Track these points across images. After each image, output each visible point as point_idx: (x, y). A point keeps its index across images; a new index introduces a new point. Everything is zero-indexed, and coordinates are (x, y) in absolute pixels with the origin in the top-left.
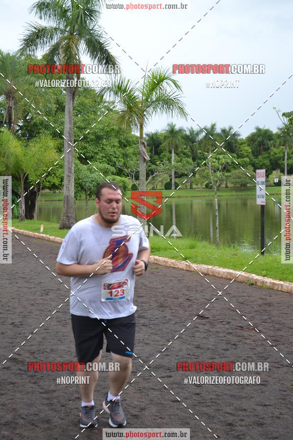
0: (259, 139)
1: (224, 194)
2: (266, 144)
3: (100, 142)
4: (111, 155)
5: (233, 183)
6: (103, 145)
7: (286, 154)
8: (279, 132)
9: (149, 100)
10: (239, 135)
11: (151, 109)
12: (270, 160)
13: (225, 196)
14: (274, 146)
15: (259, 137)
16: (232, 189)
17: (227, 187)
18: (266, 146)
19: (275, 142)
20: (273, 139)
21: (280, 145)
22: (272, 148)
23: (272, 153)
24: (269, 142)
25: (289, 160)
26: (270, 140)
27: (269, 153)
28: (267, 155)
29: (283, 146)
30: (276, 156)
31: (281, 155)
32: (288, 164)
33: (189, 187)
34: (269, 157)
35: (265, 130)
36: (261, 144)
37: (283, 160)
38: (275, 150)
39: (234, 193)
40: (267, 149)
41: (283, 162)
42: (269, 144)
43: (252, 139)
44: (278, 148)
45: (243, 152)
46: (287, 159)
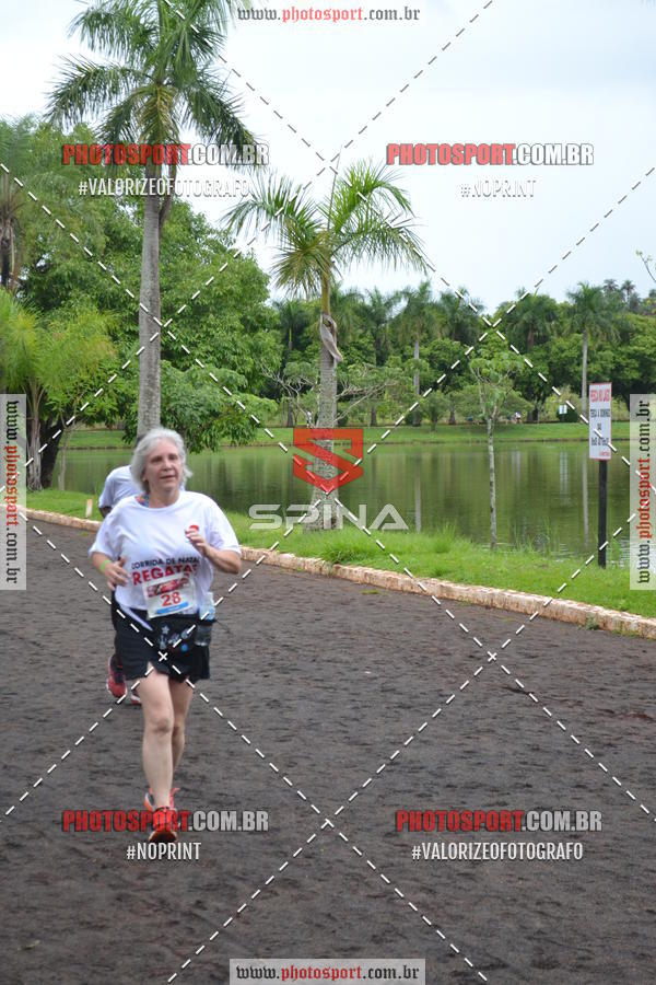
0: (525, 318)
1: (446, 438)
2: (541, 328)
3: (202, 320)
4: (226, 348)
5: (466, 414)
6: (209, 326)
7: (585, 352)
8: (572, 302)
9: (343, 230)
10: (480, 308)
11: (347, 250)
12: (550, 364)
13: (449, 442)
14: (560, 334)
15: (525, 312)
16: (464, 428)
17: (452, 422)
18: (541, 334)
19: (561, 323)
20: (555, 318)
21: (572, 331)
22: (555, 338)
23: (554, 349)
24: (547, 325)
25: (592, 364)
26: (550, 321)
27: (548, 350)
28: (544, 354)
29: (579, 332)
30: (563, 355)
31: (574, 353)
32: (589, 374)
33: (369, 423)
34: (547, 357)
35: (540, 298)
36: (529, 327)
37: (579, 365)
38: (561, 342)
39: (469, 437)
40: (543, 340)
41: (577, 369)
42: (548, 329)
43: (508, 318)
44: (568, 336)
45: (490, 344)
46: (588, 363)
